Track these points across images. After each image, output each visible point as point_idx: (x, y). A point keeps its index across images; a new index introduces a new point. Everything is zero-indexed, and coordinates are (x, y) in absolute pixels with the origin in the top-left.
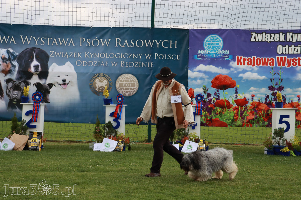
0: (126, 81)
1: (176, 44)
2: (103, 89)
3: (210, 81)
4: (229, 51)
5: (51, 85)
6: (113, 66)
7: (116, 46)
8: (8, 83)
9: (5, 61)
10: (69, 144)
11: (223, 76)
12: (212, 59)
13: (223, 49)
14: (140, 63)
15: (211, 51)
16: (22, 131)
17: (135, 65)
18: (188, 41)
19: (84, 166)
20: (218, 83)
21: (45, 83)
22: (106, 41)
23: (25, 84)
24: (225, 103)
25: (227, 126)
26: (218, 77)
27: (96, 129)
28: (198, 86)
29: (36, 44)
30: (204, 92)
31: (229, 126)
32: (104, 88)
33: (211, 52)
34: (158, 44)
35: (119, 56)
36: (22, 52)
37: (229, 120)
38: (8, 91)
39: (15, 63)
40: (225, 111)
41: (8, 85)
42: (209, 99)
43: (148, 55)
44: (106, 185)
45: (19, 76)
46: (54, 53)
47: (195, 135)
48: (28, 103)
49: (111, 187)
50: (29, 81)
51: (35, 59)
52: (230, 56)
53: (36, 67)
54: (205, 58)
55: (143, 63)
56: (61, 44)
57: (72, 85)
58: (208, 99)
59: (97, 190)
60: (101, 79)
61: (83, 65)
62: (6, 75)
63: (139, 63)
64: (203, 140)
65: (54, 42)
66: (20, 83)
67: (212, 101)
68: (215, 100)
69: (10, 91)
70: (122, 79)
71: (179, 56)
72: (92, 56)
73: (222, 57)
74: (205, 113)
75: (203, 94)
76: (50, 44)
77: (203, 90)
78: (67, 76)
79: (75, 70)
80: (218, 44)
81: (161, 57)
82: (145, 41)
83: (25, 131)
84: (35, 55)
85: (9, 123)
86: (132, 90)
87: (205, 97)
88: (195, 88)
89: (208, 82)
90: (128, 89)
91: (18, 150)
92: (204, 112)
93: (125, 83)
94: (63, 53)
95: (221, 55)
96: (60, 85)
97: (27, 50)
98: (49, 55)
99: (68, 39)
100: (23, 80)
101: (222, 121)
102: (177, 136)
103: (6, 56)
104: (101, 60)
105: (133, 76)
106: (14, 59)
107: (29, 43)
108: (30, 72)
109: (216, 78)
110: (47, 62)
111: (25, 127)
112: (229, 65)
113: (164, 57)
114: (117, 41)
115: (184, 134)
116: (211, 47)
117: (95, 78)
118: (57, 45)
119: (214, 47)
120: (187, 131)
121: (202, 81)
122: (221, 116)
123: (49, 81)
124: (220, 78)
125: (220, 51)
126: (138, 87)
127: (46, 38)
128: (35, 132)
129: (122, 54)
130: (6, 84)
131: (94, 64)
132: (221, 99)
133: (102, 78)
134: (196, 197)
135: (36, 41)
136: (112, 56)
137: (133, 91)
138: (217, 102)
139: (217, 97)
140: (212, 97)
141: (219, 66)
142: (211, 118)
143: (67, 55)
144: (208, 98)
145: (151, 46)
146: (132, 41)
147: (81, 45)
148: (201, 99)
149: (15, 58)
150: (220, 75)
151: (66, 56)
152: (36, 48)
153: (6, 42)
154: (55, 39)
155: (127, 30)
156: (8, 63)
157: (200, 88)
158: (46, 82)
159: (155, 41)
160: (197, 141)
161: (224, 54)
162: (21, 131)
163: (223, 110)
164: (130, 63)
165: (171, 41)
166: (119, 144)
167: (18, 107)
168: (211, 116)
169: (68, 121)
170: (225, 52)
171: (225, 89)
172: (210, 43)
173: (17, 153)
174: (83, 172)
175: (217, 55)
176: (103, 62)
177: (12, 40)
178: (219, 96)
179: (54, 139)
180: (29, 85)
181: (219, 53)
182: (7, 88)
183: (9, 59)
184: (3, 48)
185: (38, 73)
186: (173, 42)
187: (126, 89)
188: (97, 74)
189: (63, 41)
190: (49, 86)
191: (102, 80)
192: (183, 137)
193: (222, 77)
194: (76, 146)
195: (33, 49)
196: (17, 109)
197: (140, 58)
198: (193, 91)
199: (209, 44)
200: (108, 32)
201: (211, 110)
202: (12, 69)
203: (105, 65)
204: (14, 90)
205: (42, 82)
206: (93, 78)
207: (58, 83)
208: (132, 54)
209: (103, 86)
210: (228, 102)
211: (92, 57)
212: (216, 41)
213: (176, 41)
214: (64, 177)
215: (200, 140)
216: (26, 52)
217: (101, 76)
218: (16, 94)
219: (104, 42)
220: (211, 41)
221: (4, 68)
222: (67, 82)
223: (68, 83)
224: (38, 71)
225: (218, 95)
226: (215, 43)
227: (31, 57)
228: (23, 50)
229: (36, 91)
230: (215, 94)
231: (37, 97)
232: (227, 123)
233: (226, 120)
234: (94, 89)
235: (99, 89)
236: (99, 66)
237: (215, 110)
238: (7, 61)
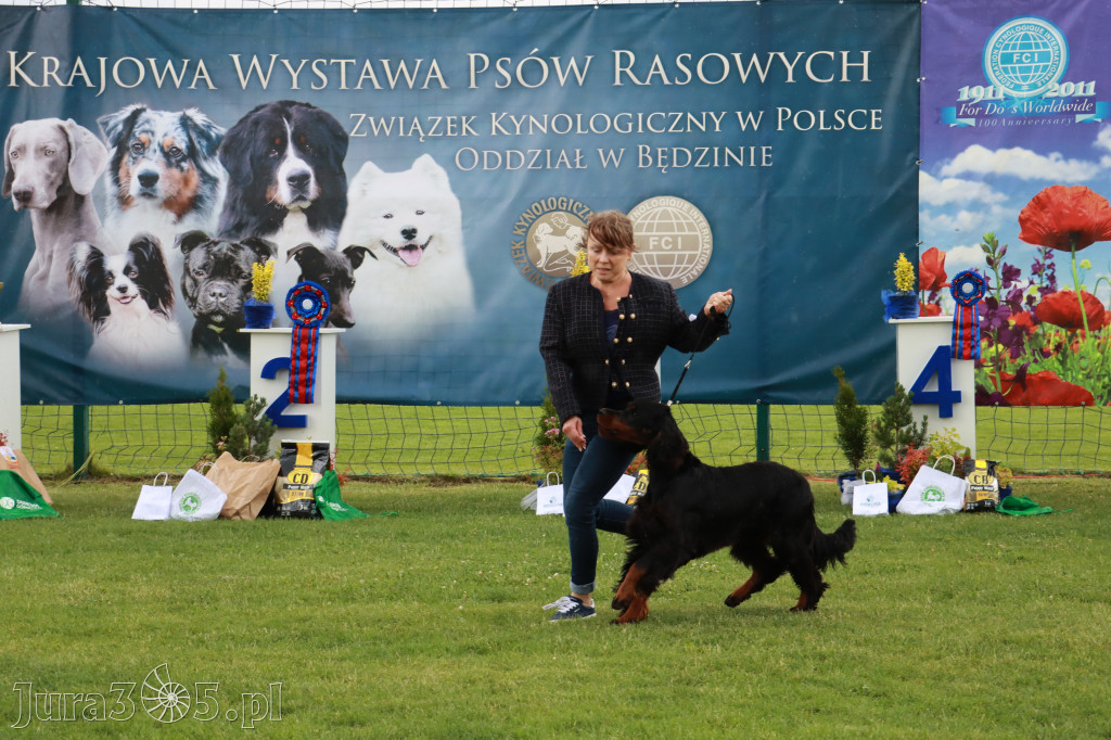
0: (660, 227)
1: (865, 65)
2: (569, 264)
3: (1015, 213)
4: (1092, 84)
5: (356, 255)
6: (605, 165)
7: (618, 82)
8: (191, 248)
9: (173, 160)
10: (437, 490)
11: (1068, 192)
12: (1018, 123)
13: (1070, 75)
14: (716, 149)
15: (1017, 88)
16: (253, 442)
17: (694, 161)
18: (917, 51)
19: (500, 578)
20: (1046, 220)
21: (334, 248)
22: (573, 62)
23: (255, 251)
24: (1082, 305)
25: (1089, 401)
26: (1048, 197)
27: (545, 428)
28: (963, 238)
29: (295, 86)
30: (990, 261)
31: (1098, 405)
32: (572, 258)
33: (1014, 94)
34: (790, 69)
35: (630, 125)
36: (241, 122)
37: (1099, 378)
38: (189, 282)
39: (215, 168)
40: (1080, 340)
41: (187, 258)
42: (1009, 293)
43: (750, 115)
44: (595, 654)
45: (232, 221)
46: (366, 119)
47: (952, 443)
48: (272, 330)
49: (612, 660)
50: (269, 239)
51: (291, 150)
52: (1097, 104)
53: (298, 182)
54: (988, 116)
55: (727, 150)
56: (392, 84)
57: (440, 252)
58: (1007, 290)
59: (559, 673)
60: (558, 222)
61: (486, 168)
62: (180, 216)
63: (711, 152)
64: (988, 462)
65: (363, 76)
66: (236, 248)
67: (1025, 300)
68: (1038, 296)
69: (196, 283)
70: (645, 218)
71: (877, 115)
72: (518, 126)
73: (1062, 112)
74: (993, 349)
75: (984, 270)
76: (347, 86)
77: (985, 255)
78: (420, 213)
79: (455, 188)
80: (1045, 57)
81: (804, 120)
82: (737, 56)
83: (264, 443)
84: (293, 134)
85: (201, 412)
86: (684, 265)
87: (992, 283)
88: (950, 247)
89: (1004, 216)
90: (670, 259)
91: (238, 518)
92: (990, 345)
93: (654, 233)
94: (401, 119)
95: (1057, 103)
96: (395, 251)
97: (259, 112)
98: (346, 130)
99: (419, 61)
100: (246, 235)
101: (1068, 384)
102: (878, 447)
103: (178, 139)
104: (553, 143)
105: (687, 205)
106: (211, 152)
107: (265, 84)
108: (275, 202)
109: (1040, 204)
110: (340, 159)
111: (262, 422)
112: (1096, 144)
113: (817, 119)
114: (622, 63)
115: (906, 440)
116: (1013, 69)
117: (534, 220)
118: (377, 86)
119: (1028, 69)
120: (919, 428)
121: (980, 217)
122: (1062, 363)
123: (348, 236)
124: (1053, 199)
125: (1057, 86)
126: (709, 252)
127: (333, 61)
128: (304, 445)
129: (640, 115)
130: (182, 255)
131: (527, 158)
132: (1061, 287)
133: (562, 218)
134: (965, 700)
135: (295, 76)
136: (600, 124)
137: (691, 266)
138: (1045, 303)
139: (1046, 283)
140: (1022, 283)
141: (1052, 151)
142: (1022, 371)
143: (419, 127)
144: (1005, 287)
145: (763, 78)
146: (683, 60)
147: (473, 85)
148: (975, 292)
149: (212, 147)
150: (1055, 188)
151: (416, 131)
152: (292, 103)
153: (178, 83)
154: (368, 64)
155: (663, 15)
156: (188, 170)
157: (969, 244)
158: (336, 242)
159: (776, 57)
160: (963, 468)
161: (1072, 100)
162: (247, 440)
163: (1074, 335)
164: (675, 150)
165: (845, 54)
166: (638, 484)
167: (230, 346)
168: (1019, 361)
169: (428, 398)
170: (1077, 89)
171: (1078, 248)
172: (1012, 54)
173: (235, 530)
174: (499, 602)
175: (1042, 101)
176: (563, 152)
177: (201, 73)
178: (1052, 278)
179: (376, 471)
180: (271, 257)
181: (1049, 94)
182: (187, 270)
183: (192, 154)
184: (165, 110)
185: (306, 205)
186: (855, 57)
187: (662, 259)
188: (543, 202)
189: (402, 71)
190: (348, 256)
191: (563, 225)
192: (904, 452)
193: (1065, 195)
194: (466, 498)
195: (283, 108)
196: (225, 353)
197: (717, 129)
198: (940, 260)
199: (1007, 59)
200: (580, 25)
201: (1020, 337)
202: (205, 190)
203: (573, 164)
204: (213, 276)
205: (322, 241)
206: (525, 220)
207: (384, 244)
208: (681, 114)
209: (566, 251)
210: (1092, 301)
211: (518, 133)
212: (1037, 46)
213: (866, 54)
214: (425, 623)
215: (974, 461)
216: (256, 123)
217: (557, 209)
218: (220, 295)
219: (568, 68)
220: (1014, 47)
221: (173, 191)
222: (420, 239)
223: (426, 244)
224: (304, 199)
225: (1049, 272)
226: (1033, 54)
227: (277, 141)
228: (243, 115)
229: (300, 279)
230: (1037, 269)
231: (308, 304)
232: (1089, 390)
233: (1088, 377)
234: (532, 265)
235: (549, 262)
236: (549, 167)
237: (1037, 335)
238: (184, 159)
